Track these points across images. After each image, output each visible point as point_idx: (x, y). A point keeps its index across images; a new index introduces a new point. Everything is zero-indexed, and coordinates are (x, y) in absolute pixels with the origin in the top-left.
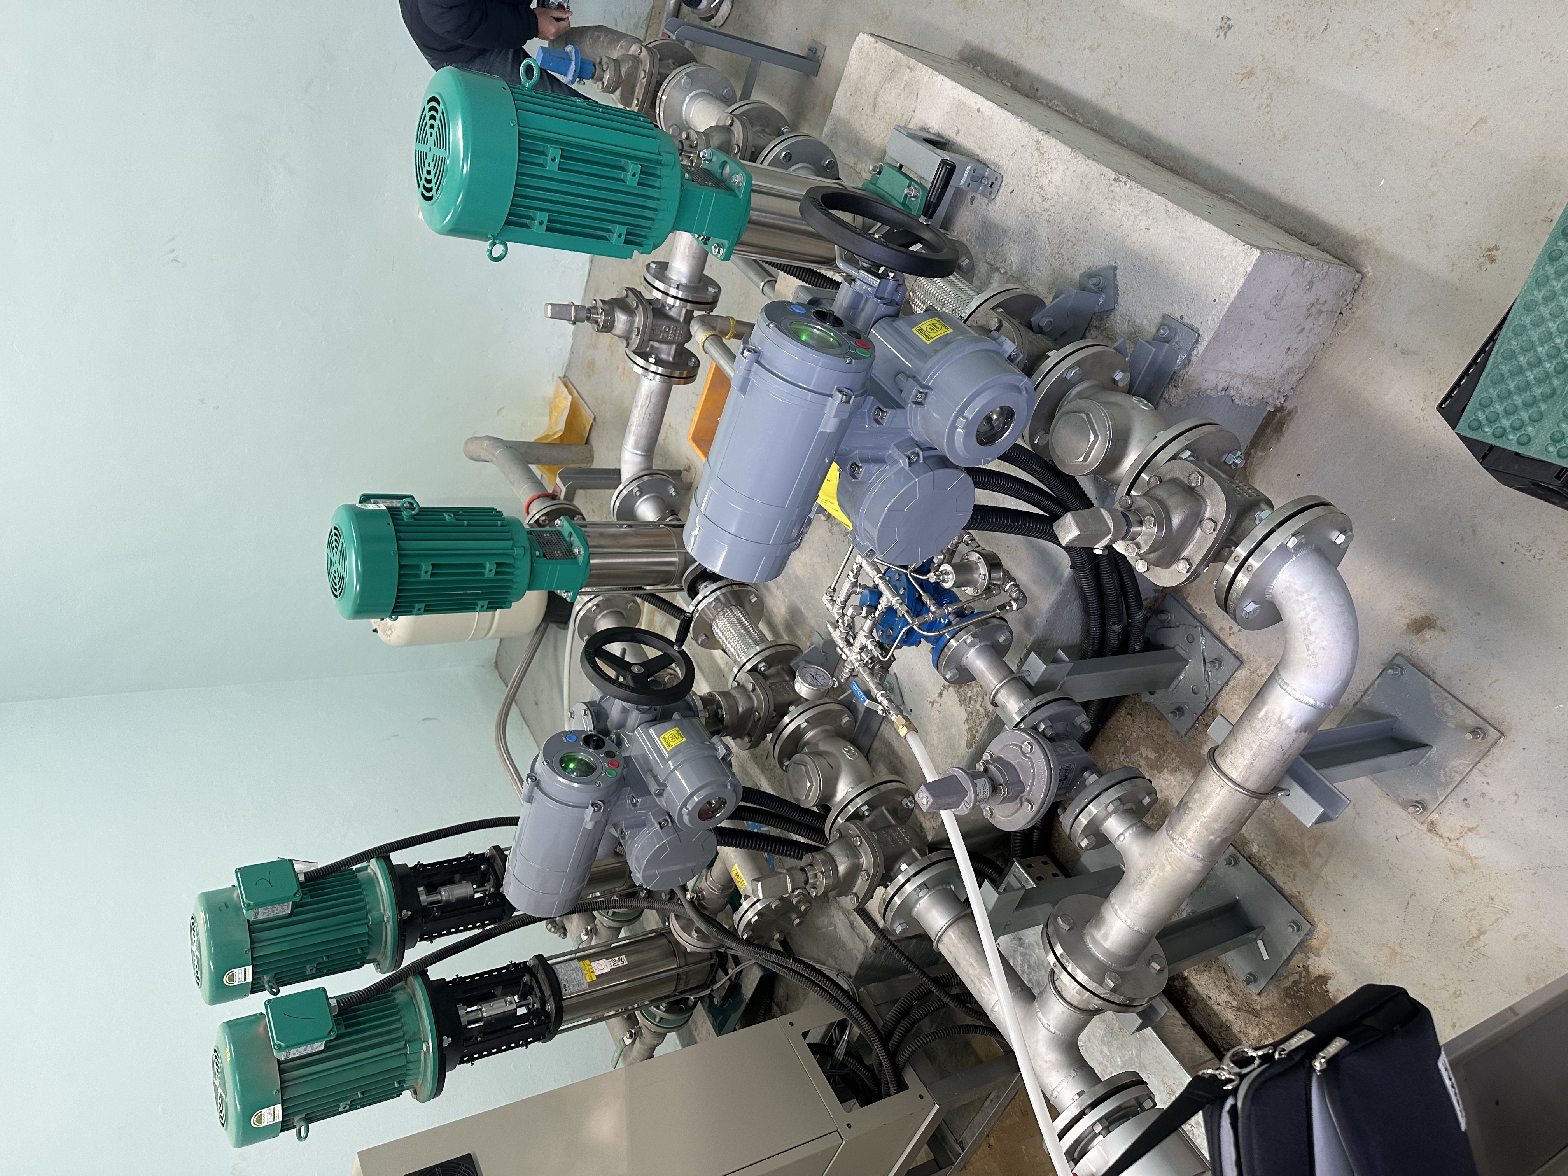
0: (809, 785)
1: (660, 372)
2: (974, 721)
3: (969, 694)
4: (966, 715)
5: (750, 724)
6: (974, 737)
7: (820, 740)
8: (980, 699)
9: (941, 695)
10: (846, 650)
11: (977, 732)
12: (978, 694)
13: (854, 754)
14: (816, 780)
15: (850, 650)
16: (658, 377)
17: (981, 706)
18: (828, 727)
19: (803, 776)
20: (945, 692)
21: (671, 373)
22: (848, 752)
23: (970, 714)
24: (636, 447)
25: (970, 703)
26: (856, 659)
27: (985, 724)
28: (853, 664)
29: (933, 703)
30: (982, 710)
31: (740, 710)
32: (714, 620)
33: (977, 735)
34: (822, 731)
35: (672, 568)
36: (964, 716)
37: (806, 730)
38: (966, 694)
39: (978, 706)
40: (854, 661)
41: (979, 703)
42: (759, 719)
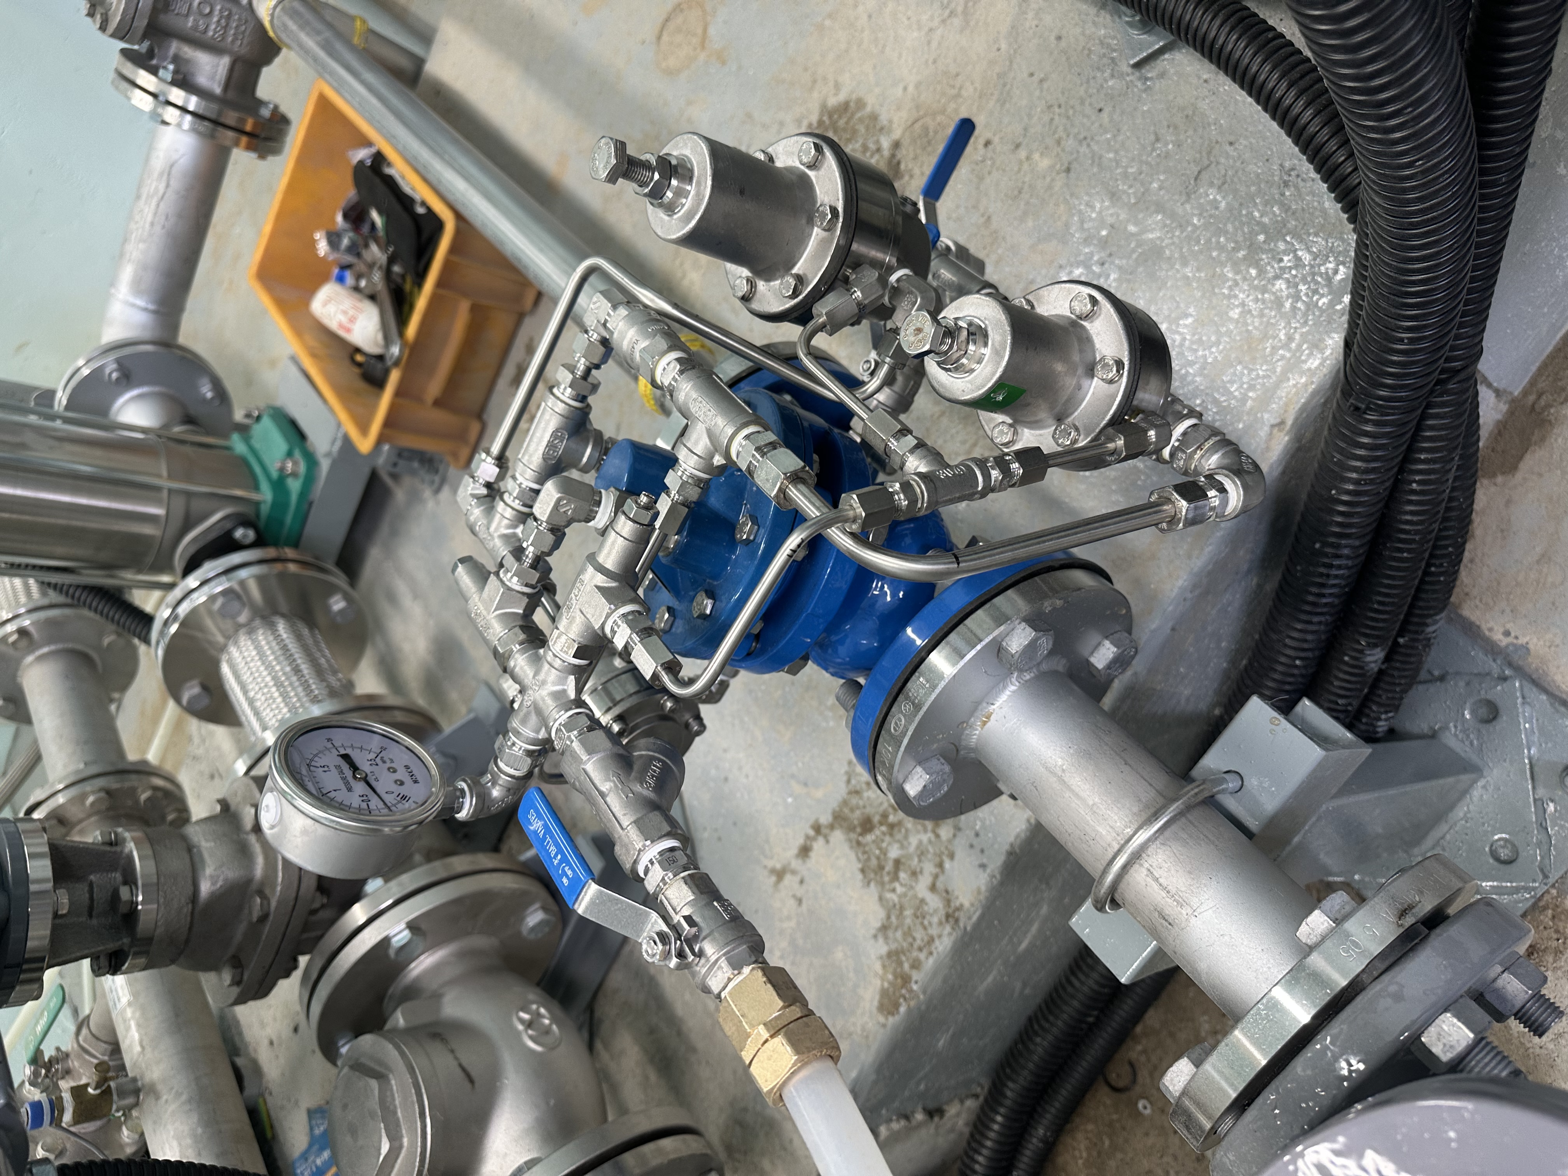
0: (385, 1147)
1: (191, 108)
2: (908, 933)
3: (894, 852)
4: (881, 914)
5: (241, 929)
6: (906, 980)
7: (452, 982)
8: (929, 868)
9: (805, 851)
10: (520, 662)
11: (916, 965)
12: (922, 853)
13: (547, 1031)
14: (412, 1130)
15: (537, 661)
16: (188, 118)
17: (933, 888)
18: (480, 941)
19: (372, 1115)
20: (819, 846)
21: (220, 113)
22: (529, 1025)
23: (893, 911)
24: (137, 287)
25: (895, 877)
26: (558, 696)
27: (944, 944)
28: (544, 722)
29: (780, 874)
30: (934, 902)
31: (205, 888)
32: (223, 649)
33: (915, 975)
34: (462, 955)
35: (147, 530)
36: (875, 915)
37: (407, 954)
38: (885, 853)
39: (922, 888)
40: (549, 705)
41: (925, 881)
42: (263, 918)
